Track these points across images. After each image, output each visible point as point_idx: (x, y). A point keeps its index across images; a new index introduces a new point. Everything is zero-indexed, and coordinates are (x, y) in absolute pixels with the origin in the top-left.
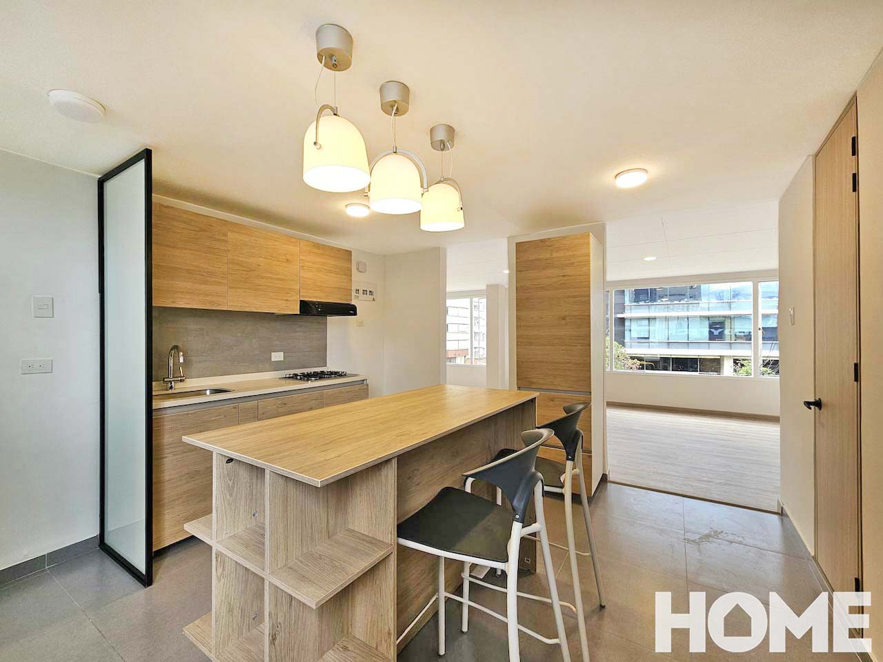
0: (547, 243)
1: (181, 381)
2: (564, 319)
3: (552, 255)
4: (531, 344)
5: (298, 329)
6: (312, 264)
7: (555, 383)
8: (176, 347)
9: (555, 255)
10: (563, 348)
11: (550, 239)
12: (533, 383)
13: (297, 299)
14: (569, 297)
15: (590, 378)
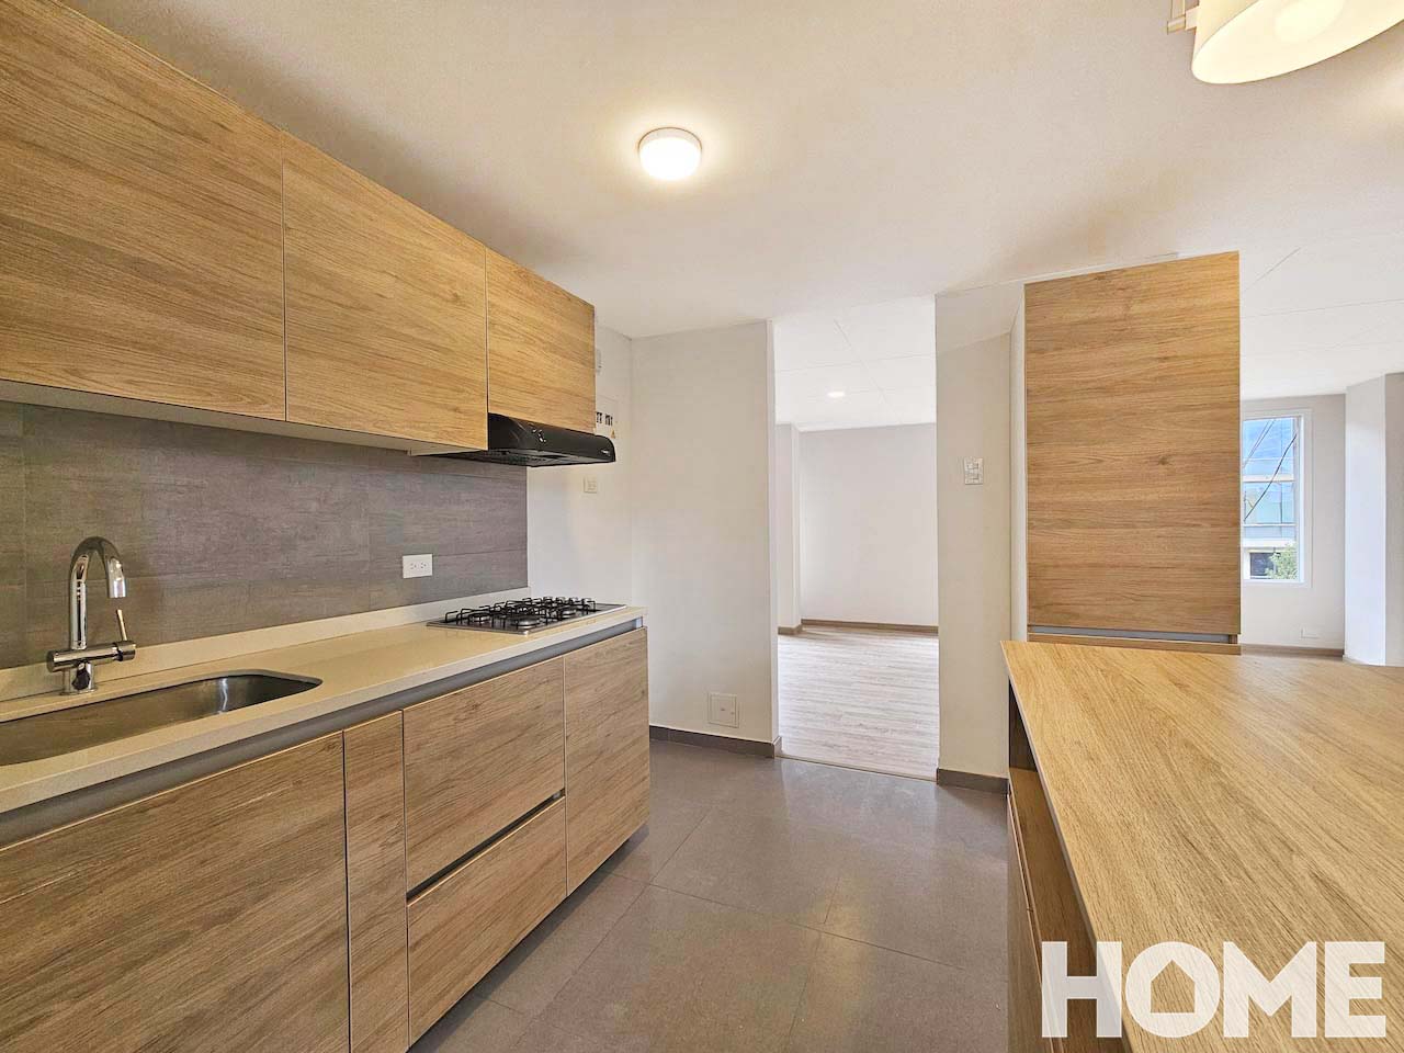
0: (1114, 281)
1: (121, 657)
2: (1163, 462)
3: (1128, 308)
4: (1068, 524)
5: (464, 496)
6: (511, 321)
7: (1137, 615)
8: (94, 545)
9: (1136, 309)
10: (1162, 531)
11: (1123, 271)
12: (1077, 616)
13: (482, 410)
14: (1179, 408)
15: (1238, 601)
